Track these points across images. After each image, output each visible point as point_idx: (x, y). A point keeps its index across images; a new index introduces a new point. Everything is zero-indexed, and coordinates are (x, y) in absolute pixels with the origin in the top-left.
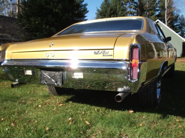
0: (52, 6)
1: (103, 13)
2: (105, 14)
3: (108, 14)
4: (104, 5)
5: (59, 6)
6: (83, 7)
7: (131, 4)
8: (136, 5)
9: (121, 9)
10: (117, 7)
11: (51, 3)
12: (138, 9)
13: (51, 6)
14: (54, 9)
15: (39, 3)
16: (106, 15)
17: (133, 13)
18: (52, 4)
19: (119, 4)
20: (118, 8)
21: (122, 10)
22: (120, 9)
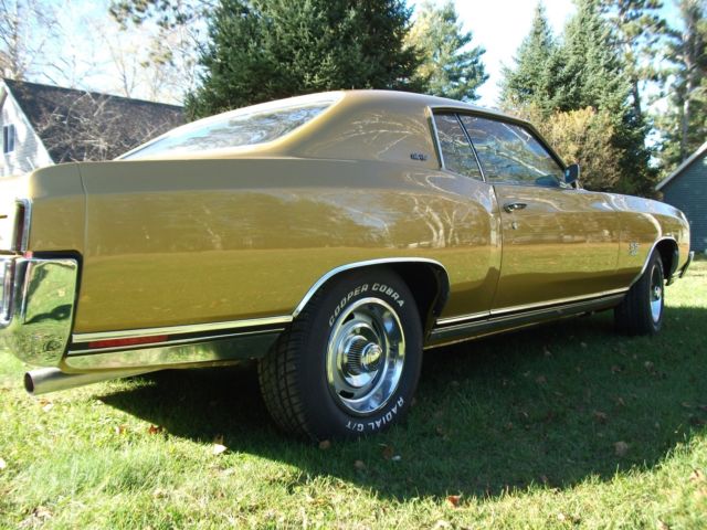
0: (302, 62)
1: (526, 81)
2: (531, 85)
3: (543, 82)
4: (529, 49)
5: (323, 63)
6: (469, 62)
7: (652, 39)
8: (675, 41)
9: (602, 62)
10: (587, 55)
11: (298, 54)
12: (686, 60)
13: (295, 63)
14: (308, 76)
15: (255, 56)
16: (534, 87)
17: (659, 76)
18: (301, 58)
19: (594, 44)
20: (589, 60)
21: (605, 66)
22: (599, 62)
